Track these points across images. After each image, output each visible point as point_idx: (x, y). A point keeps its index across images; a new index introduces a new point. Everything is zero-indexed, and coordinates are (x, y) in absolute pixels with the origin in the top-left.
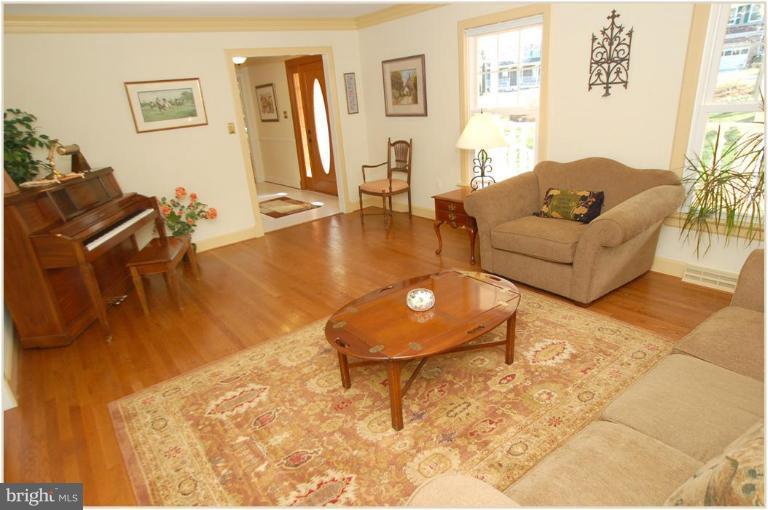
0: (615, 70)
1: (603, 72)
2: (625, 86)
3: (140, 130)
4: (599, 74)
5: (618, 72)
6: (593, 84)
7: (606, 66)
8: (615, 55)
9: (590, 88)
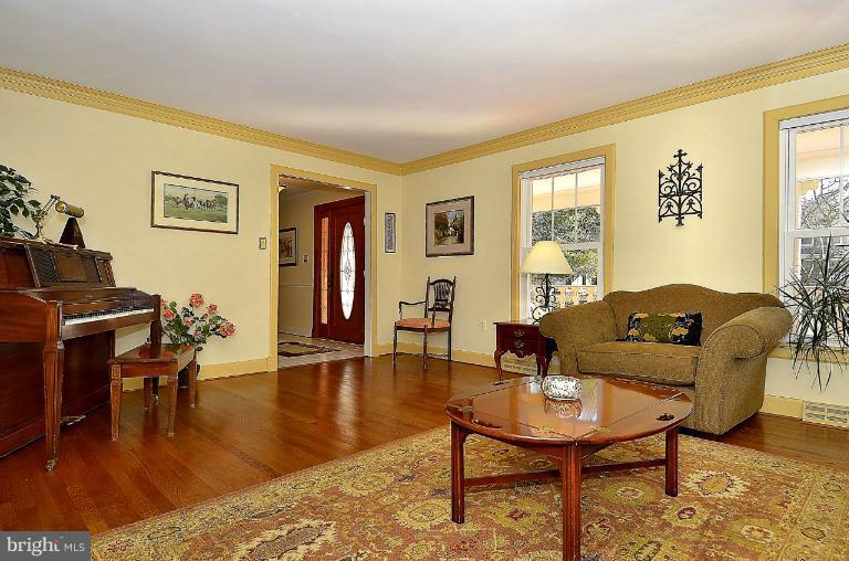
0: (687, 201)
1: (673, 203)
2: (700, 216)
3: (155, 223)
4: (669, 206)
5: (690, 204)
6: (663, 216)
7: (676, 198)
8: (686, 188)
9: (660, 220)
